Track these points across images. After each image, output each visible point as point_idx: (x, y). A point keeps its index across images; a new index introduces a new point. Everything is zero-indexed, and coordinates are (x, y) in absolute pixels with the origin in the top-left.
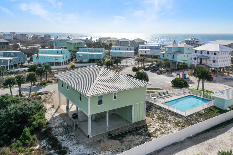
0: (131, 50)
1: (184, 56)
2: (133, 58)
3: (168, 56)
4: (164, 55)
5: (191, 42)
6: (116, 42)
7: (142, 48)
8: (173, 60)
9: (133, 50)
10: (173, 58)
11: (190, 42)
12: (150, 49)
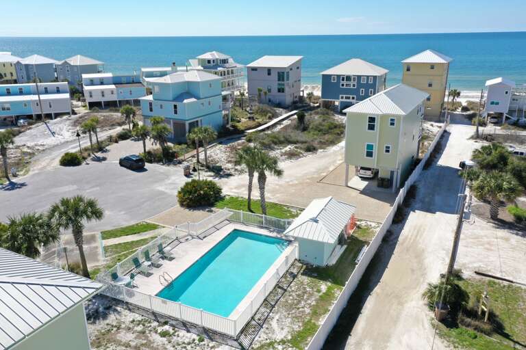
0: (58, 91)
1: (202, 104)
2: (65, 117)
3: (161, 107)
4: (151, 104)
5: (212, 62)
6: (13, 66)
7: (92, 82)
8: (176, 116)
9: (65, 92)
10: (176, 112)
11: (209, 62)
12: (115, 84)
